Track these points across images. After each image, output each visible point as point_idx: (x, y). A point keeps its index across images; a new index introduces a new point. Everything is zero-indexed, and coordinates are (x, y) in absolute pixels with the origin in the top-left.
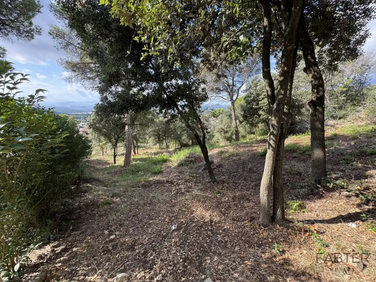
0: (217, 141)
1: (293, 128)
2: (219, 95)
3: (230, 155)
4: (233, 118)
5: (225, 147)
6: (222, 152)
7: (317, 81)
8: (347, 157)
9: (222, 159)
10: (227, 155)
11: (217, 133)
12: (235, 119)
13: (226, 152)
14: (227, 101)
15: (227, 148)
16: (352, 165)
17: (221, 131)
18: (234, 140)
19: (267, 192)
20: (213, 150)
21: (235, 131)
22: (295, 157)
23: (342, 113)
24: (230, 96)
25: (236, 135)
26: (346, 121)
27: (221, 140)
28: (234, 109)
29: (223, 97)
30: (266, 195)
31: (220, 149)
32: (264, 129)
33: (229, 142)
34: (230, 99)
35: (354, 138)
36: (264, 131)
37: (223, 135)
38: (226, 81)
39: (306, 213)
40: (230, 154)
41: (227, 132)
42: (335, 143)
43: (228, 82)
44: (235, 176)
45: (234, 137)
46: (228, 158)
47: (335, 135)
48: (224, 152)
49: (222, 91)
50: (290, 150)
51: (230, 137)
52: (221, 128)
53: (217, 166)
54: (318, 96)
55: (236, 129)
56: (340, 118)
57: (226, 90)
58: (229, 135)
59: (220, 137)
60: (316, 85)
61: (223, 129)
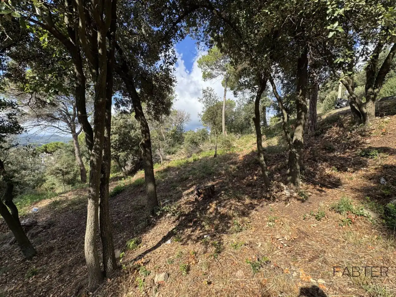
0: (51, 186)
1: (142, 163)
2: (53, 125)
3: (70, 205)
4: (77, 155)
5: (62, 195)
6: (56, 203)
7: (144, 128)
8: (174, 184)
9: (56, 213)
10: (65, 205)
11: (50, 177)
12: (79, 156)
13: (63, 202)
14: (66, 133)
15: (65, 195)
16: (177, 190)
17: (58, 173)
18: (79, 182)
19: (92, 248)
20: (39, 203)
21: (79, 171)
22: (141, 192)
23: (173, 149)
24: (71, 128)
25: (81, 175)
26: (176, 155)
27: (57, 184)
28: (77, 143)
29: (59, 128)
30: (91, 251)
31: (53, 199)
32: (116, 166)
33: (70, 185)
34: (71, 131)
35: (178, 169)
36: (117, 168)
37: (61, 177)
38: (64, 109)
39: (142, 247)
40: (69, 203)
41: (67, 173)
42: (168, 174)
43: (67, 110)
44: (74, 233)
45: (79, 178)
46: (66, 210)
47: (169, 167)
48: (59, 201)
49: (58, 119)
50: (138, 185)
51: (71, 180)
52: (58, 169)
53: (44, 228)
54: (146, 140)
55: (82, 168)
56: (173, 153)
57: (65, 120)
58: (70, 176)
59: (56, 181)
60: (144, 131)
61: (61, 170)
